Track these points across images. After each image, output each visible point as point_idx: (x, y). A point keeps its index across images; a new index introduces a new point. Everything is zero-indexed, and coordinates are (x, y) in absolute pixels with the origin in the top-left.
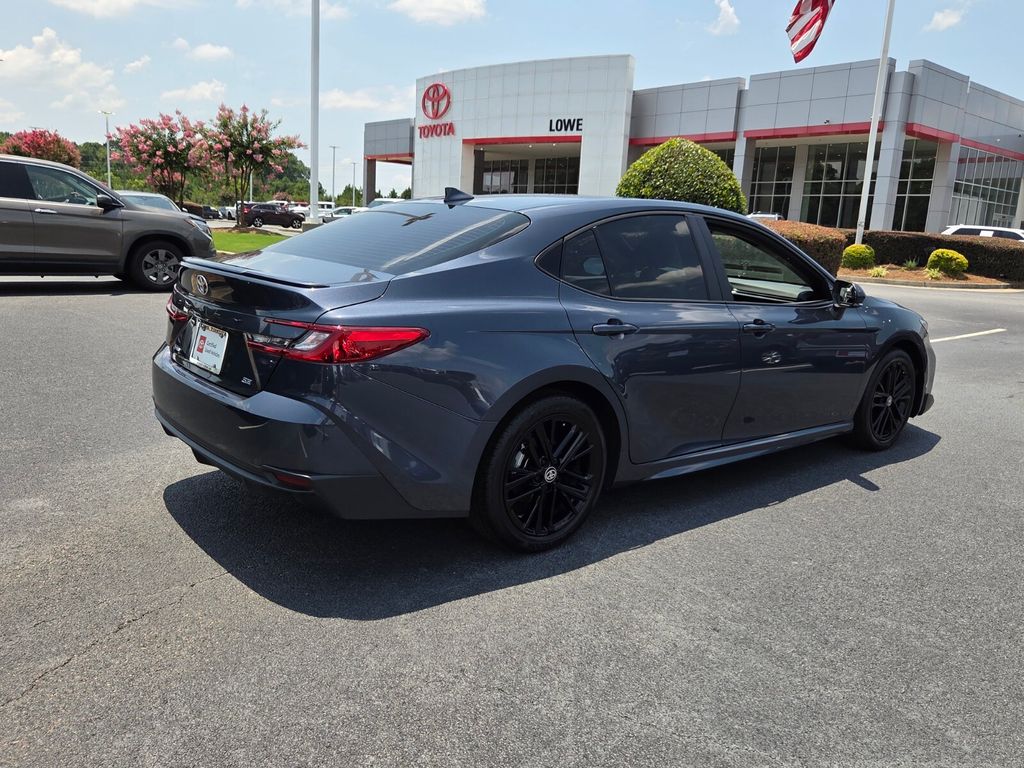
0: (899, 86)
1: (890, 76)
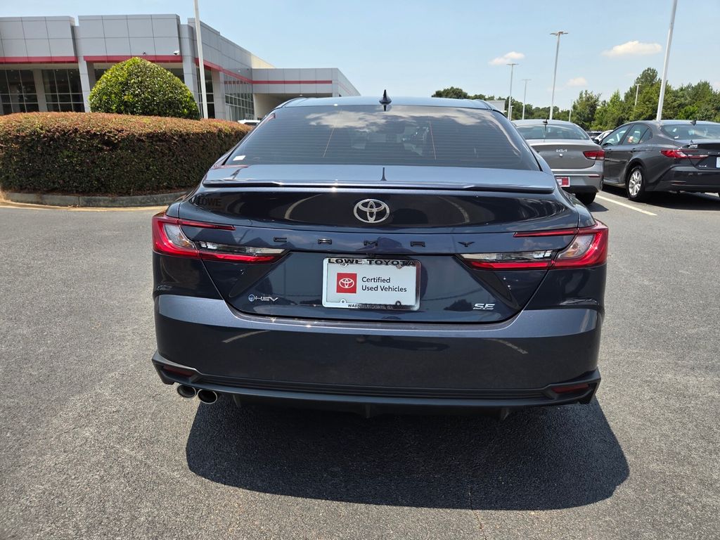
0: (186, 34)
1: (179, 26)
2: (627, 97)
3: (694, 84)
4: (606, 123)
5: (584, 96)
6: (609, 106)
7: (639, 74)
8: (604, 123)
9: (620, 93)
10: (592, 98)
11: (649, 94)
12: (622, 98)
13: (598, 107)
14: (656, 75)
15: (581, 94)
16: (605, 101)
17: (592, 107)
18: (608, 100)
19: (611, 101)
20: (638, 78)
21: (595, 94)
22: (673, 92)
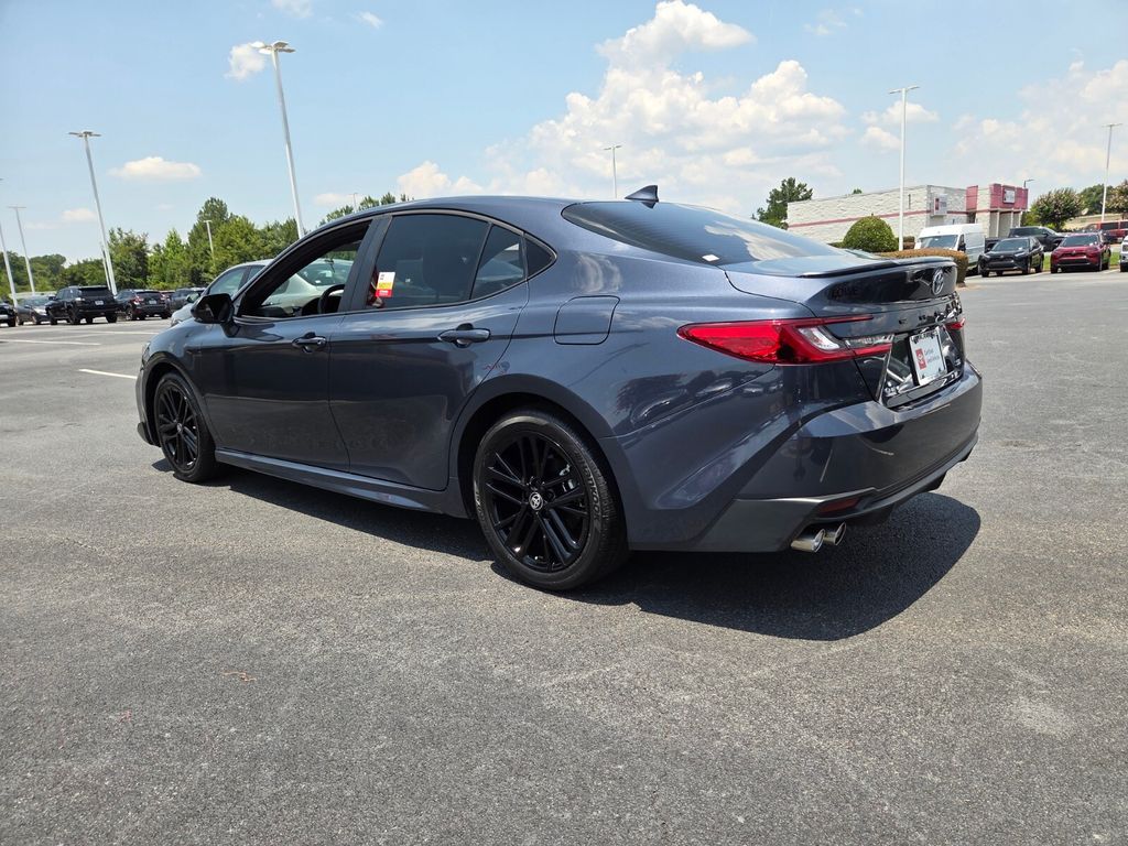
2: (192, 239)
3: (283, 222)
4: (172, 277)
5: (118, 236)
6: (166, 251)
7: (200, 206)
8: (168, 279)
9: (179, 233)
10: (134, 241)
11: (227, 236)
12: (185, 240)
13: (149, 255)
14: (226, 209)
15: (112, 234)
16: (158, 246)
17: (138, 254)
18: (163, 244)
19: (168, 245)
20: (201, 212)
21: (137, 234)
22: (259, 232)
